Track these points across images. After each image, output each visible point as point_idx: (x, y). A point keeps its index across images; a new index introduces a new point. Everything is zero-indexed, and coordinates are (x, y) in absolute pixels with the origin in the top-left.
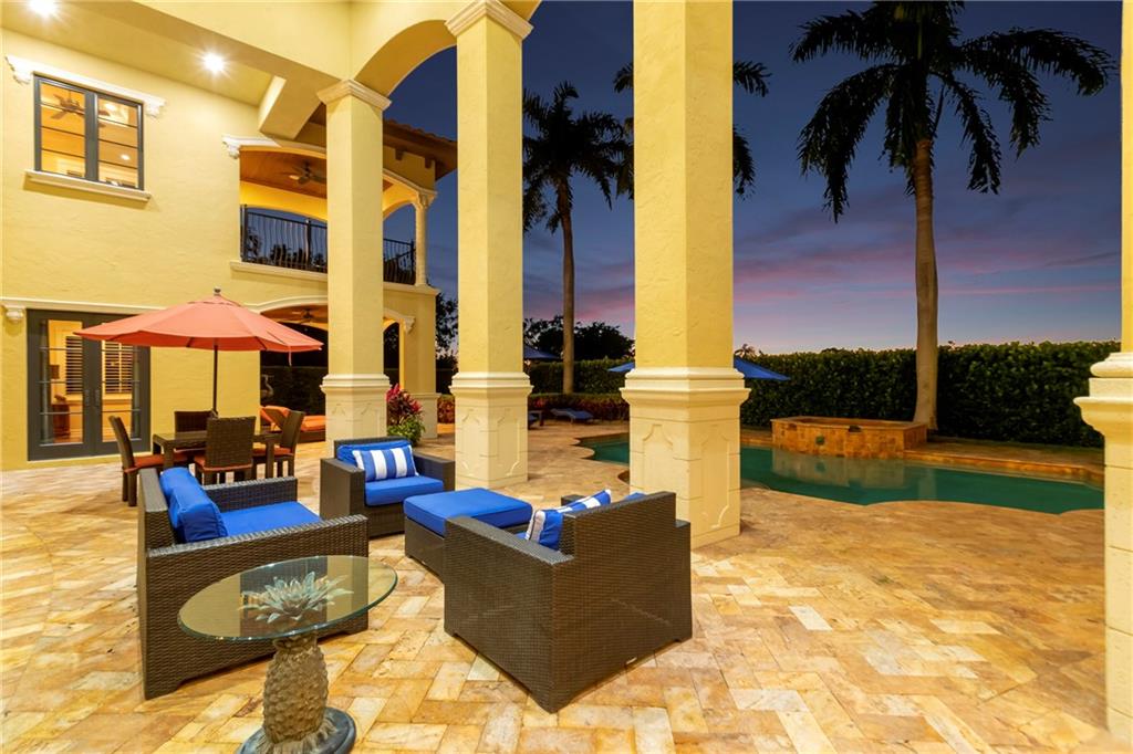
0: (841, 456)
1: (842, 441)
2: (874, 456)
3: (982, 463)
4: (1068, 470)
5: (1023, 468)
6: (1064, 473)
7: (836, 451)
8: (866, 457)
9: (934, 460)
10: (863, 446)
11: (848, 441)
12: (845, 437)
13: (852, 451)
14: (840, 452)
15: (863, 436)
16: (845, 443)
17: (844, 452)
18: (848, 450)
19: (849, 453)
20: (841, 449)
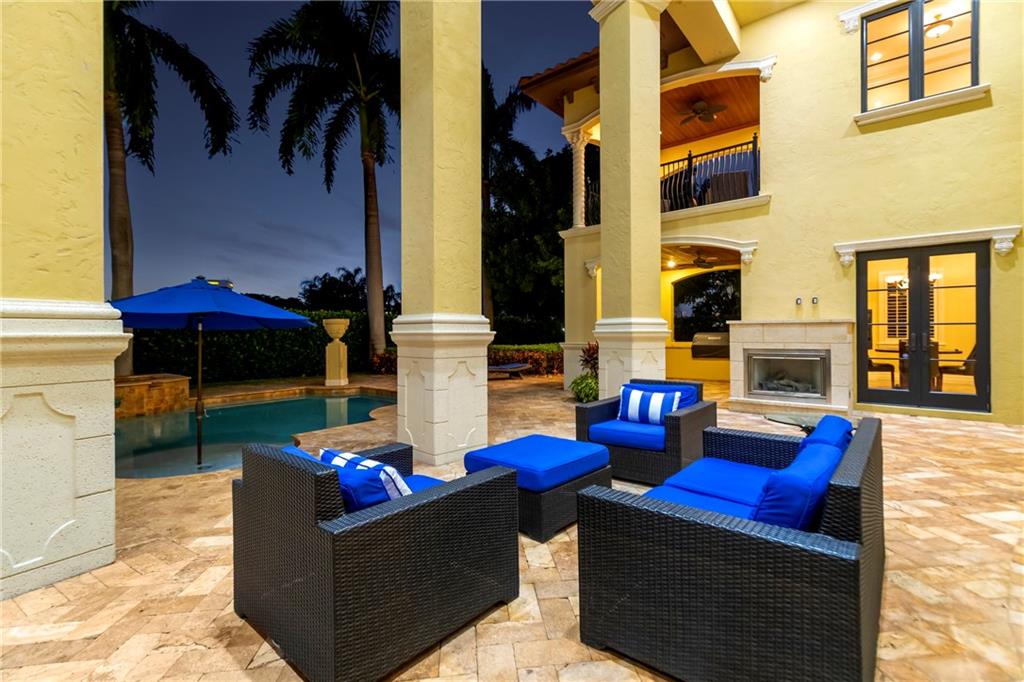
0: (142, 415)
1: (142, 398)
2: (171, 409)
3: (249, 397)
4: (297, 391)
5: (274, 395)
6: (295, 394)
7: (136, 411)
8: (165, 411)
9: (214, 403)
10: (162, 401)
11: (149, 397)
12: (145, 395)
13: (152, 408)
14: (140, 412)
15: (163, 391)
16: (145, 400)
17: (145, 410)
18: (148, 407)
19: (150, 410)
20: (142, 407)
